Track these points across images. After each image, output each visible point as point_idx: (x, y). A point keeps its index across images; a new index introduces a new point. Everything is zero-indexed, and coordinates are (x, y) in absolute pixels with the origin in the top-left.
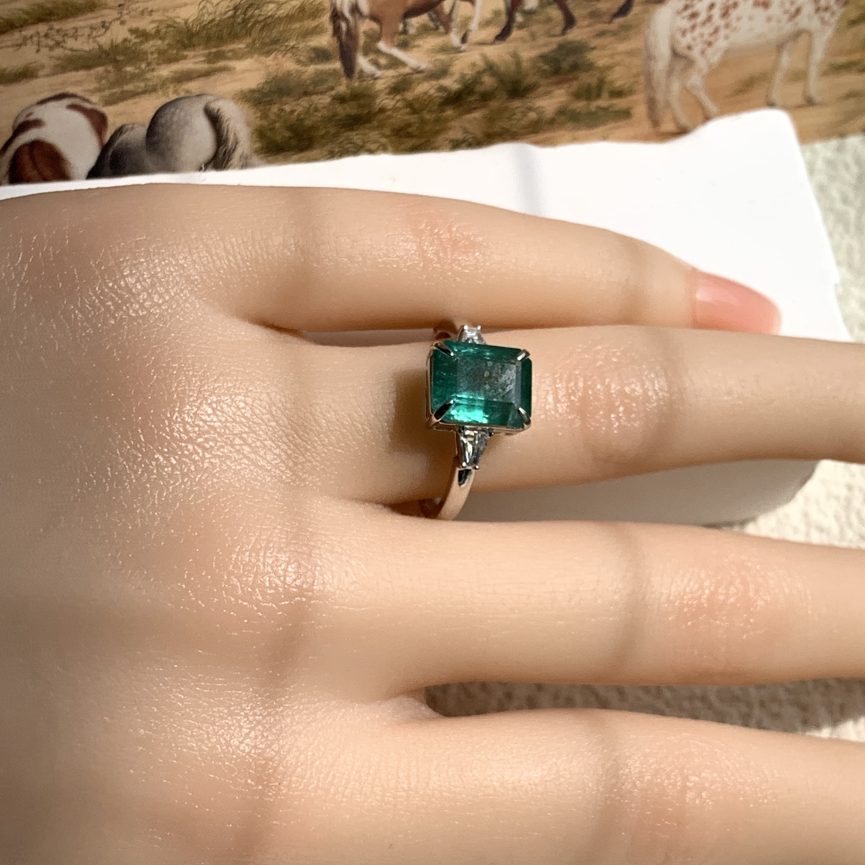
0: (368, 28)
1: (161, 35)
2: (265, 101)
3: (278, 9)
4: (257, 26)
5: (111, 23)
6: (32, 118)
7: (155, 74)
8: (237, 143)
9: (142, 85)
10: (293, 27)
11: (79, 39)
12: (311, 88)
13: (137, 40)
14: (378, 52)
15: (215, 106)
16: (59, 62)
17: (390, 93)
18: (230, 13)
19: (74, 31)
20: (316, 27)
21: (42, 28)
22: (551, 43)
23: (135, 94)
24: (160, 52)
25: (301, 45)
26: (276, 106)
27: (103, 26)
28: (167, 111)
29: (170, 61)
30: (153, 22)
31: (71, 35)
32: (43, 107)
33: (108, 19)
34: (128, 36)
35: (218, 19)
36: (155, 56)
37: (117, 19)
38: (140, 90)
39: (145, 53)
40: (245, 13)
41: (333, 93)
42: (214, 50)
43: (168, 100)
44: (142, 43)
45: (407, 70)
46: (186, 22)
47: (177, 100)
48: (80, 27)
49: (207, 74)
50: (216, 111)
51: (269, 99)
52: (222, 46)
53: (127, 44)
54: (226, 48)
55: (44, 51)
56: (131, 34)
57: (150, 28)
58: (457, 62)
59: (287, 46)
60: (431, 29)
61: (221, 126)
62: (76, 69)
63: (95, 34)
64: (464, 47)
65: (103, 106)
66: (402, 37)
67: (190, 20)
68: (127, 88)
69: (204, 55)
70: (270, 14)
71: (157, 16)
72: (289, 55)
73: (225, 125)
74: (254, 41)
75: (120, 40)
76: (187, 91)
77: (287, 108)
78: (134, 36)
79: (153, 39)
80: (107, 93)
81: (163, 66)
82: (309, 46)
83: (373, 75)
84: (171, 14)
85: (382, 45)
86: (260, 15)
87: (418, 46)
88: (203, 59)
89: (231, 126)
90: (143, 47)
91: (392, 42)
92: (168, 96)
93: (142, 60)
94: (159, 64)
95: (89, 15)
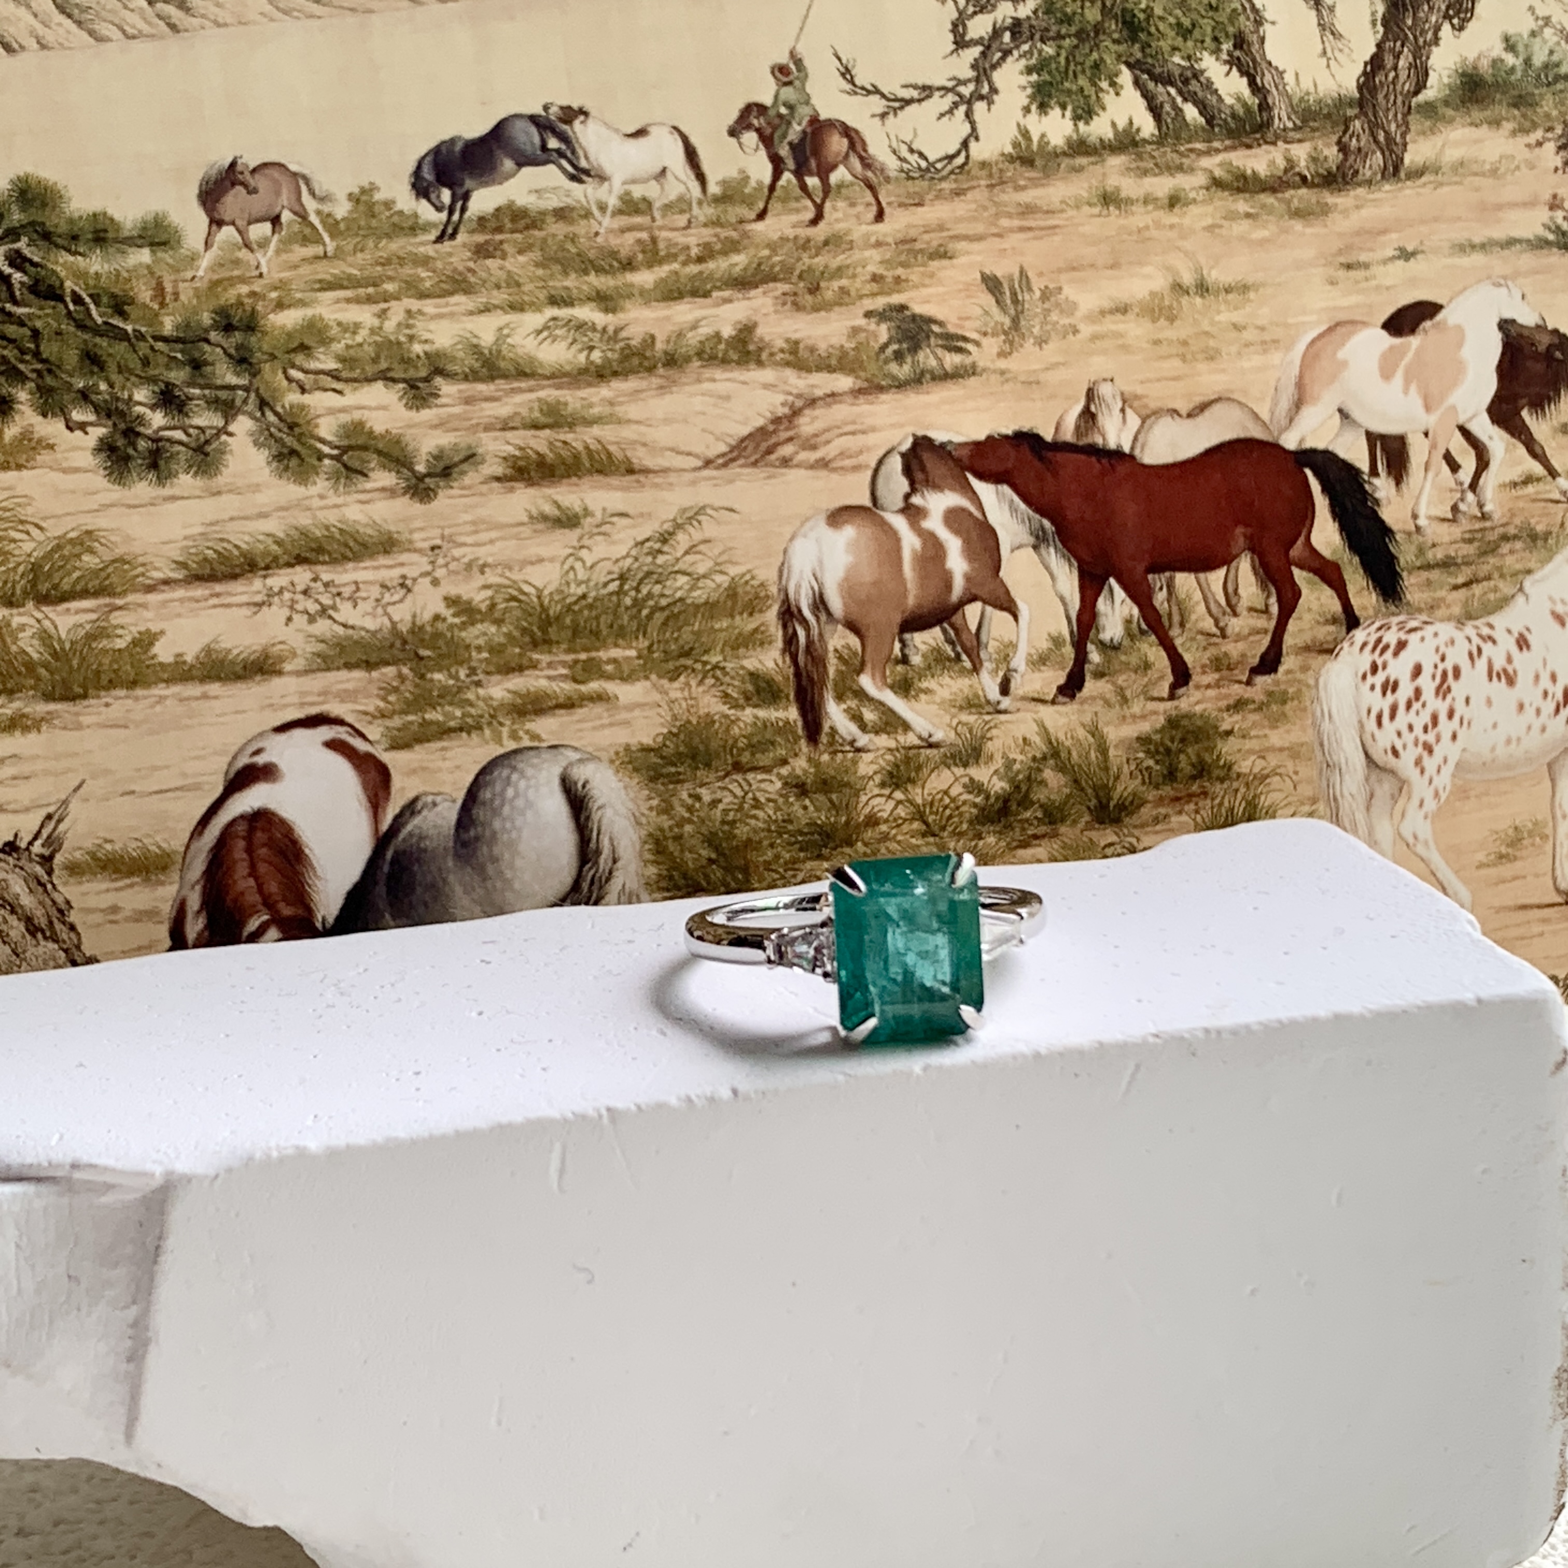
0: (843, 642)
1: (497, 615)
2: (668, 775)
3: (693, 588)
4: (657, 615)
5: (415, 580)
6: (260, 760)
7: (481, 691)
8: (615, 861)
9: (458, 713)
10: (717, 626)
11: (361, 605)
12: (745, 758)
13: (457, 620)
14: (861, 695)
15: (580, 773)
16: (321, 647)
17: (883, 785)
18: (614, 586)
19: (353, 587)
20: (756, 630)
21: (301, 575)
22: (1155, 713)
23: (444, 732)
24: (495, 650)
25: (729, 666)
26: (687, 785)
27: (402, 585)
28: (496, 773)
29: (508, 670)
30: (486, 587)
31: (346, 595)
32: (282, 737)
33: (411, 572)
34: (441, 608)
35: (593, 594)
36: (485, 655)
37: (427, 574)
38: (452, 724)
39: (468, 647)
40: (637, 590)
41: (784, 771)
42: (583, 656)
43: (501, 751)
44: (463, 626)
45: (911, 739)
46: (540, 592)
47: (515, 752)
48: (364, 582)
49: (569, 705)
50: (580, 785)
51: (673, 770)
52: (598, 650)
53: (440, 626)
54: (603, 655)
55: (300, 620)
56: (448, 607)
57: (480, 598)
58: (994, 732)
59: (705, 663)
60: (949, 659)
61: (588, 818)
62: (349, 666)
63: (387, 598)
64: (1006, 703)
65: (386, 750)
66: (900, 668)
67: (546, 592)
68: (430, 716)
69: (564, 664)
70: (679, 594)
71: (492, 578)
72: (710, 681)
73: (595, 817)
74: (651, 645)
75: (427, 616)
76: (535, 737)
77: (706, 795)
78: (451, 611)
79: (482, 621)
80: (397, 722)
81: (496, 678)
82: (743, 668)
83: (852, 743)
84: (516, 576)
85: (866, 681)
86: (663, 595)
87: (927, 691)
88: (564, 671)
89: (605, 822)
90: (463, 634)
91: (884, 676)
92: (499, 741)
93: (461, 663)
94: (488, 673)
95: (382, 560)
